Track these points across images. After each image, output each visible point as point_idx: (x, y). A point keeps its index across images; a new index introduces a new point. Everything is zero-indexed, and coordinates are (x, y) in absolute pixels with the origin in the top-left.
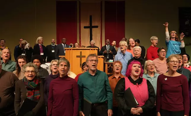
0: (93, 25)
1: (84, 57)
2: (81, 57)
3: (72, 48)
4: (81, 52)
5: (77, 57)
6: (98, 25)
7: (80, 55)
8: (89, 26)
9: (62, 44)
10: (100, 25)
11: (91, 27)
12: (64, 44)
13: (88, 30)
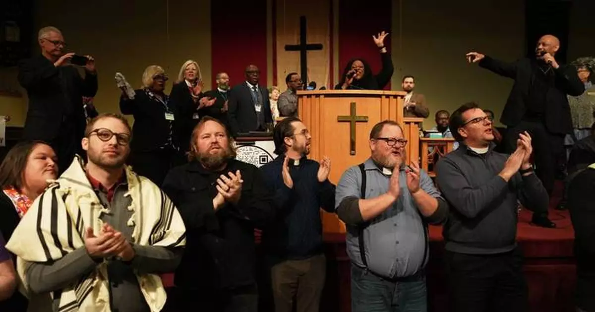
0: (309, 42)
1: (365, 120)
2: (352, 120)
3: (317, 91)
4: (353, 106)
5: (339, 121)
6: (322, 43)
7: (348, 114)
8: (299, 43)
9: (249, 84)
10: (328, 42)
11: (303, 49)
12: (254, 85)
13: (296, 56)
